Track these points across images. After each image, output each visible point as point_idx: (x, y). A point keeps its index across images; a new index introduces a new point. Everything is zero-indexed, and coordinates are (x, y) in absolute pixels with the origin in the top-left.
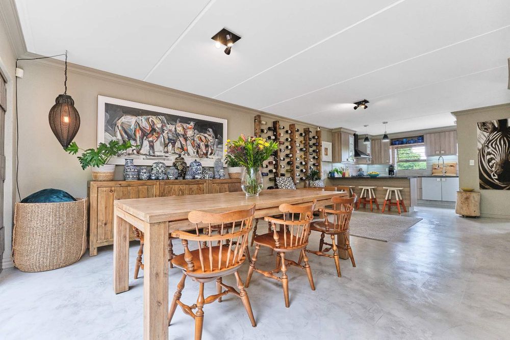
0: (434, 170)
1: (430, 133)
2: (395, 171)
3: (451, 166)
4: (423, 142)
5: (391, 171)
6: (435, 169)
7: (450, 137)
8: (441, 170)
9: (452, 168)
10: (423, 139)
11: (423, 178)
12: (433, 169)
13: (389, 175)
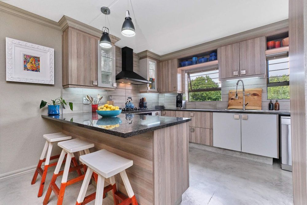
0: (230, 101)
1: (226, 45)
2: (183, 102)
3: (255, 95)
4: (216, 59)
5: (179, 102)
6: (232, 99)
7: (254, 47)
8: (239, 101)
9: (256, 97)
10: (216, 56)
11: (213, 113)
12: (229, 99)
13: (177, 106)
